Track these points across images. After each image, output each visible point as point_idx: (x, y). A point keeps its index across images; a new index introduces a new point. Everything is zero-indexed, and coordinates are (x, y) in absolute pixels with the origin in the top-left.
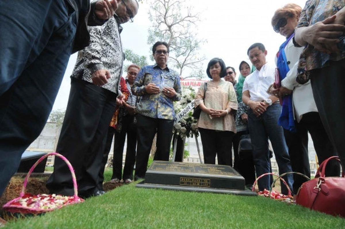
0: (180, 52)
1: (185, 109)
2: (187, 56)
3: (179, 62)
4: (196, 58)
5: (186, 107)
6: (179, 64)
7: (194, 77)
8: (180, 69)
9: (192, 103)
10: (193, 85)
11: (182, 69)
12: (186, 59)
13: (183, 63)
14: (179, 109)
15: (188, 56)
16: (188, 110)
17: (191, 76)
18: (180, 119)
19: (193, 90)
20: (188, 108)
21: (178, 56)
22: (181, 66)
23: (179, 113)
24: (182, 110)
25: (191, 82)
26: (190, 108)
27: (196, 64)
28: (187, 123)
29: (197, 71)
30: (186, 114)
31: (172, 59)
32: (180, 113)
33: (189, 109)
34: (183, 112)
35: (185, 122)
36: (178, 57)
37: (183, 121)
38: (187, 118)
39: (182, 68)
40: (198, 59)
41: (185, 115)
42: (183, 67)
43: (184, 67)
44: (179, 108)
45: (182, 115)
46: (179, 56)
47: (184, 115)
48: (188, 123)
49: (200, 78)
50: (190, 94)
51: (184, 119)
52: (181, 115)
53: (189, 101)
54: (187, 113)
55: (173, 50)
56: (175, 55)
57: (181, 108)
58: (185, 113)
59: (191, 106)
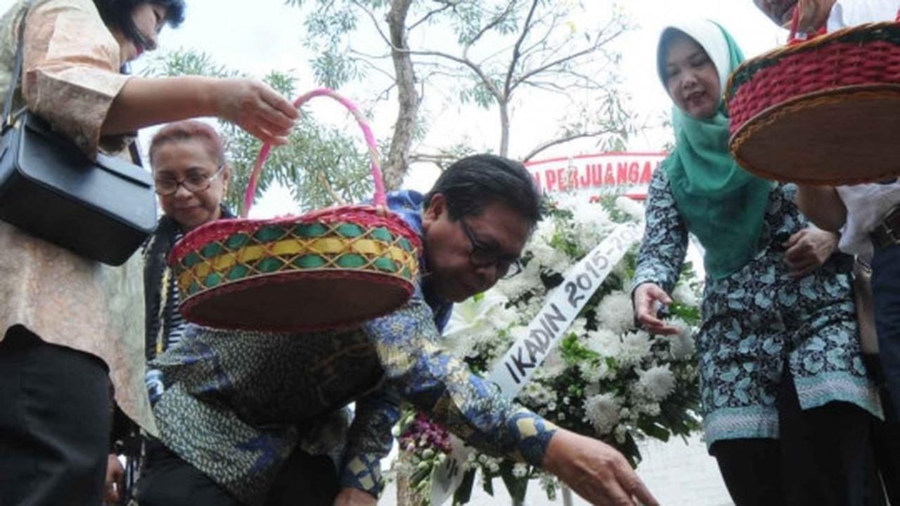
0: (479, 16)
1: (535, 324)
2: (521, 31)
3: (484, 70)
4: (573, 30)
5: (541, 315)
6: (485, 82)
7: (585, 135)
8: (495, 107)
9: (571, 284)
10: (563, 189)
11: (509, 106)
12: (521, 50)
13: (507, 71)
14: (502, 333)
15: (526, 30)
16: (557, 329)
17: (569, 137)
18: (520, 386)
19: (567, 214)
20: (549, 317)
21: (469, 40)
22: (502, 90)
23: (504, 352)
24: (521, 335)
25: (549, 173)
26: (563, 319)
27: (580, 66)
28: (560, 401)
29: (594, 101)
30: (547, 352)
31: (441, 60)
32: (514, 351)
33: (558, 323)
34: (528, 344)
35: (550, 396)
36: (472, 42)
37: (534, 395)
38: (556, 370)
39: (503, 102)
40: (588, 37)
41: (539, 356)
42: (508, 91)
43: (519, 93)
44: (502, 325)
45: (526, 359)
46: (478, 37)
47: (533, 359)
48: (566, 400)
49: (619, 135)
50: (550, 239)
51: (541, 381)
52: (521, 366)
53: (552, 281)
54: (553, 343)
55: (439, 11)
56: (457, 37)
57: (512, 325)
58: (542, 347)
59: (569, 305)
